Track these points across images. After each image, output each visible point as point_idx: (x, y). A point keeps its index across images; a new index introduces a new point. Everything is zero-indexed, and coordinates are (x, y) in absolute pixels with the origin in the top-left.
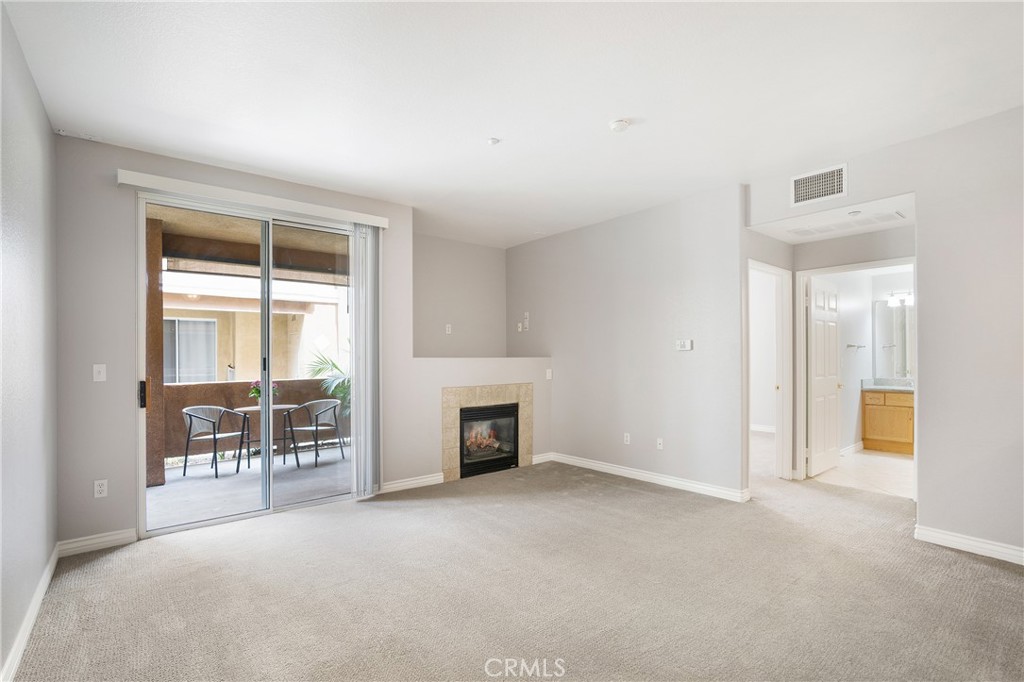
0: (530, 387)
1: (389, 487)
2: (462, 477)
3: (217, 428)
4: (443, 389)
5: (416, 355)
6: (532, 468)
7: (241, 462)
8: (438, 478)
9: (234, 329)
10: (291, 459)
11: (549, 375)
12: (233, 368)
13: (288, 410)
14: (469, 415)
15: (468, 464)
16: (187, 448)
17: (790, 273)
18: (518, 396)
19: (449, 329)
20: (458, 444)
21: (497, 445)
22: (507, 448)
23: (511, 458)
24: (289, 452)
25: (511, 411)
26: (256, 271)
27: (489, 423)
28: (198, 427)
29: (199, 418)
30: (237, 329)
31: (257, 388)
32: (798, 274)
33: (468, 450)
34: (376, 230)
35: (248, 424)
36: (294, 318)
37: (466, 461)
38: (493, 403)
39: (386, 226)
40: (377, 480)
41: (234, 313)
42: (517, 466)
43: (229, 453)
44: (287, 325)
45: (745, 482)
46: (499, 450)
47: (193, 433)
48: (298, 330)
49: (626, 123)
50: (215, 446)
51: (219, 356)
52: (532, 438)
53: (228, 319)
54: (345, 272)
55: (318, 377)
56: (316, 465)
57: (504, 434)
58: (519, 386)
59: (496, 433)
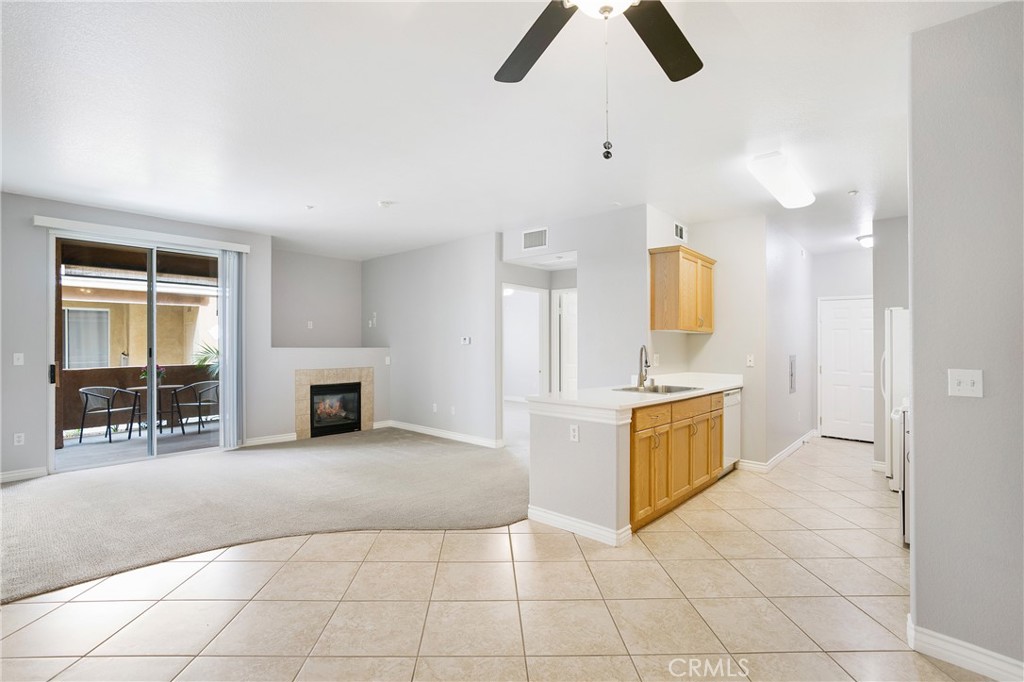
0: (371, 370)
1: (249, 442)
2: (312, 436)
3: (110, 404)
4: (296, 371)
5: (273, 346)
6: (372, 432)
7: (132, 433)
8: (293, 437)
9: (128, 320)
10: (178, 430)
11: (388, 361)
12: (128, 355)
13: (175, 389)
14: (317, 391)
15: (317, 428)
16: (83, 421)
17: (548, 291)
18: (360, 377)
19: (310, 325)
20: (309, 412)
21: (343, 414)
22: (352, 416)
23: (355, 423)
24: (177, 426)
25: (355, 388)
26: (143, 275)
27: (339, 396)
28: (93, 403)
29: (94, 397)
30: (131, 319)
31: (146, 371)
32: (553, 291)
33: (319, 417)
34: (240, 254)
35: (139, 401)
36: (190, 309)
37: (316, 425)
38: (339, 382)
39: (248, 251)
40: (240, 436)
41: (128, 305)
42: (360, 429)
43: (123, 427)
44: (182, 315)
45: (499, 434)
46: (345, 418)
47: (89, 407)
48: (194, 320)
49: (386, 204)
50: (109, 420)
51: (112, 344)
52: (373, 409)
53: (121, 311)
54: (215, 275)
55: (206, 363)
56: (199, 432)
57: (350, 406)
58: (361, 369)
59: (344, 405)
